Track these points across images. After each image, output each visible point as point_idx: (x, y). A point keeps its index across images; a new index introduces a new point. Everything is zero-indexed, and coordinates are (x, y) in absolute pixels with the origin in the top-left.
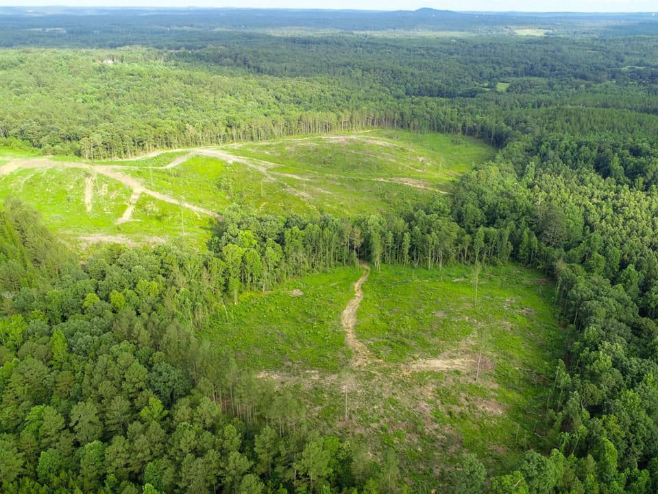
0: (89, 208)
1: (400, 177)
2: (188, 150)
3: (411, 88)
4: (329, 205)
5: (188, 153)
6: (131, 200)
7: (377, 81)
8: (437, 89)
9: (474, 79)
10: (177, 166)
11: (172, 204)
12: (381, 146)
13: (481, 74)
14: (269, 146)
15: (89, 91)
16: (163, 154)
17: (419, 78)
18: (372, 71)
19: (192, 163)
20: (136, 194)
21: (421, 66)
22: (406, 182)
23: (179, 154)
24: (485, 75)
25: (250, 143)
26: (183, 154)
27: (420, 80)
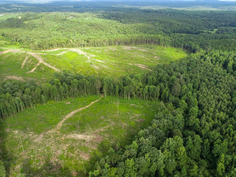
0: (22, 67)
1: (138, 63)
2: (69, 49)
3: (176, 30)
4: (104, 72)
5: (68, 50)
6: (36, 65)
7: (163, 27)
8: (186, 30)
9: (206, 27)
10: (61, 54)
11: (49, 67)
12: (143, 51)
13: (209, 25)
14: (99, 49)
15: (55, 27)
16: (59, 50)
17: (180, 26)
18: (162, 23)
19: (67, 53)
20: (39, 63)
21: (184, 21)
22: (139, 66)
23: (65, 50)
24: (211, 26)
25: (94, 48)
26: (66, 50)
27: (181, 27)
